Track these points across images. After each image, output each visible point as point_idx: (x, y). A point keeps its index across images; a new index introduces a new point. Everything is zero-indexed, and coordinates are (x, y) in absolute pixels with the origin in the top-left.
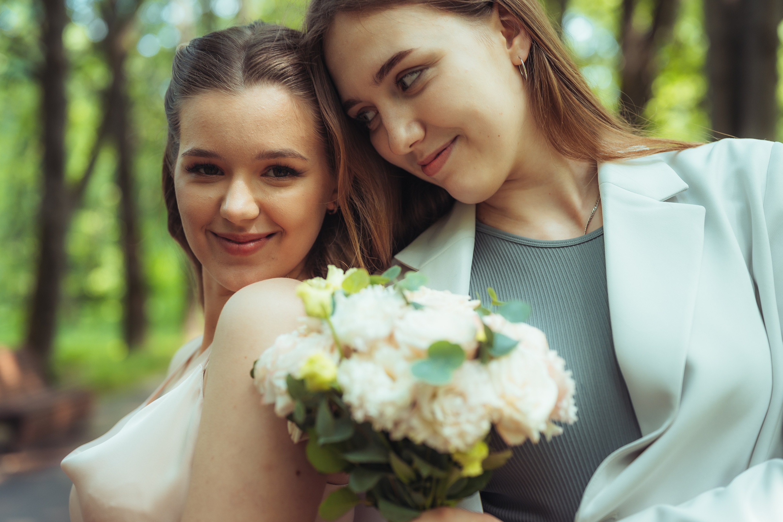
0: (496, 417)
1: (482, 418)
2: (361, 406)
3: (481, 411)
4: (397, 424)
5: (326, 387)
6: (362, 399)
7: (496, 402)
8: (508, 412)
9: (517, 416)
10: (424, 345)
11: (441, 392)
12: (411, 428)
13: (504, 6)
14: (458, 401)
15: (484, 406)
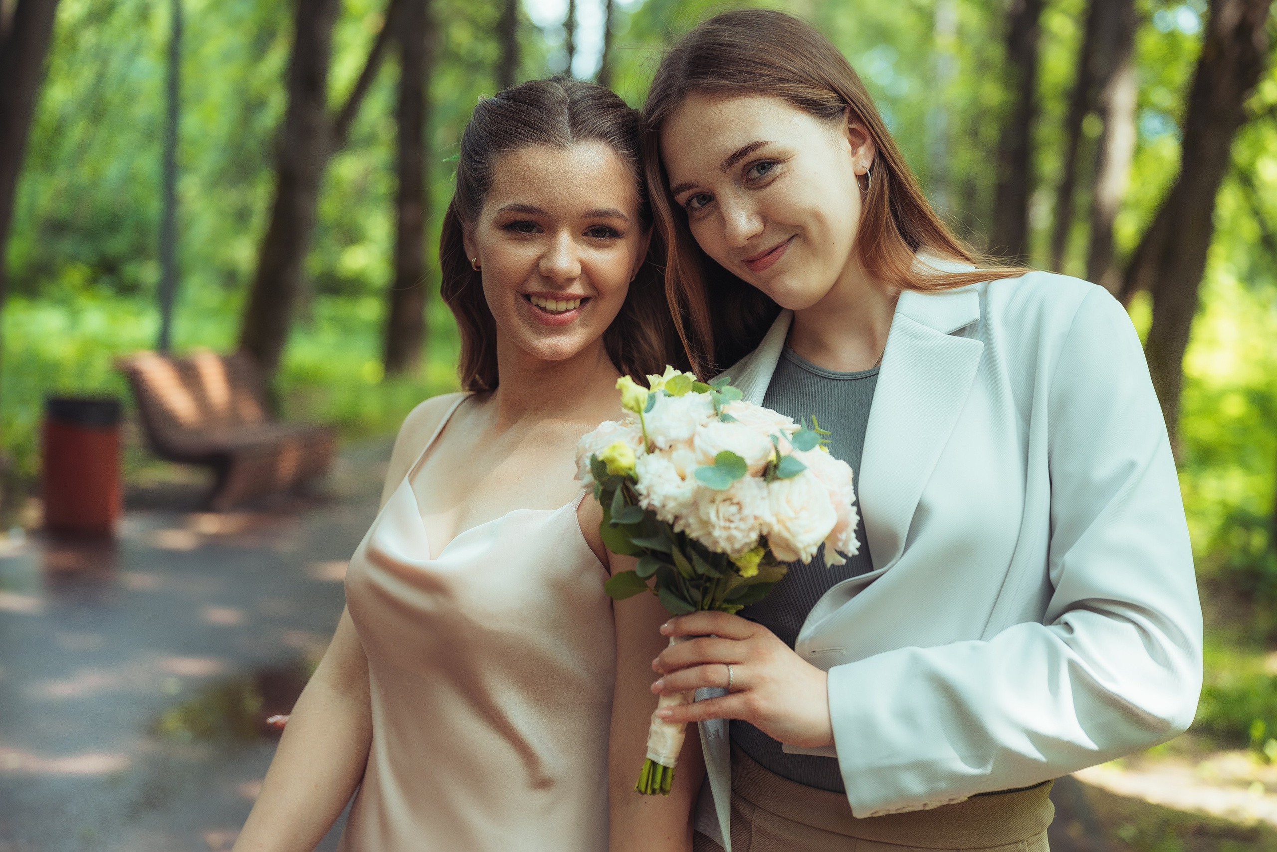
0: (765, 533)
1: (752, 529)
2: (648, 495)
3: (751, 521)
4: (677, 518)
5: (622, 473)
6: (649, 489)
7: (768, 517)
8: (777, 528)
9: (786, 534)
10: (714, 453)
11: (719, 498)
12: (688, 525)
13: (859, 112)
14: (734, 509)
15: (756, 518)
